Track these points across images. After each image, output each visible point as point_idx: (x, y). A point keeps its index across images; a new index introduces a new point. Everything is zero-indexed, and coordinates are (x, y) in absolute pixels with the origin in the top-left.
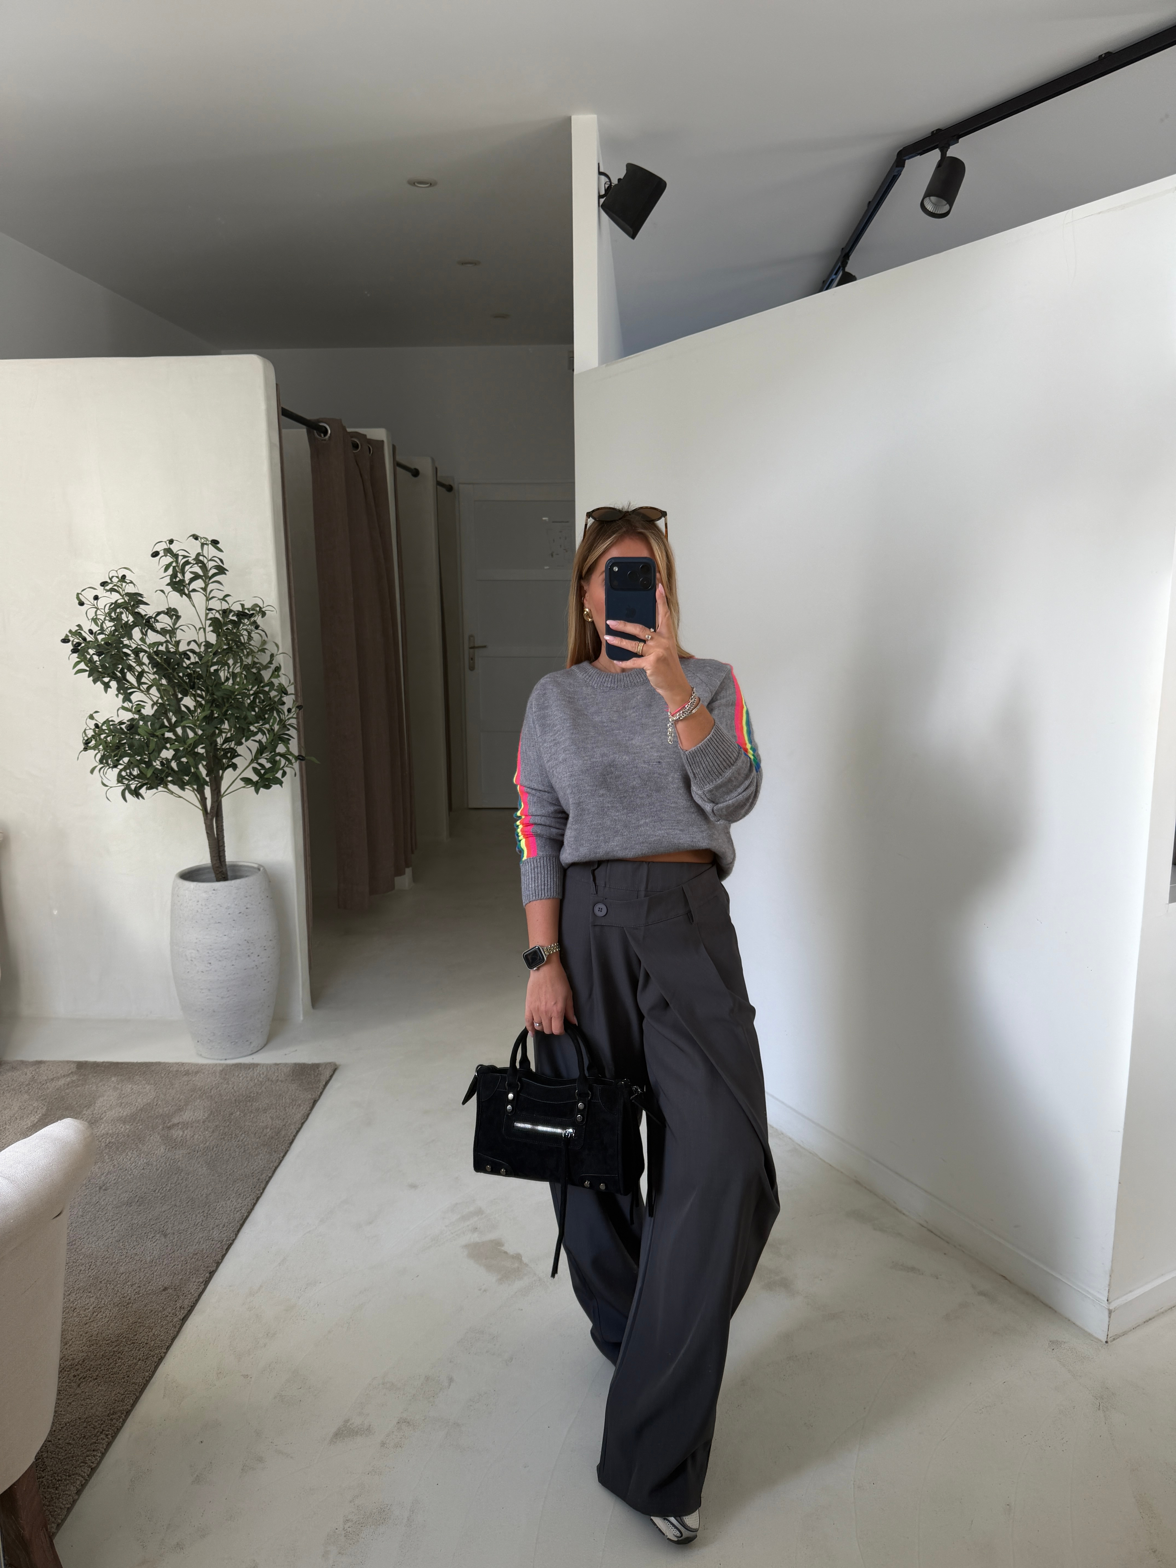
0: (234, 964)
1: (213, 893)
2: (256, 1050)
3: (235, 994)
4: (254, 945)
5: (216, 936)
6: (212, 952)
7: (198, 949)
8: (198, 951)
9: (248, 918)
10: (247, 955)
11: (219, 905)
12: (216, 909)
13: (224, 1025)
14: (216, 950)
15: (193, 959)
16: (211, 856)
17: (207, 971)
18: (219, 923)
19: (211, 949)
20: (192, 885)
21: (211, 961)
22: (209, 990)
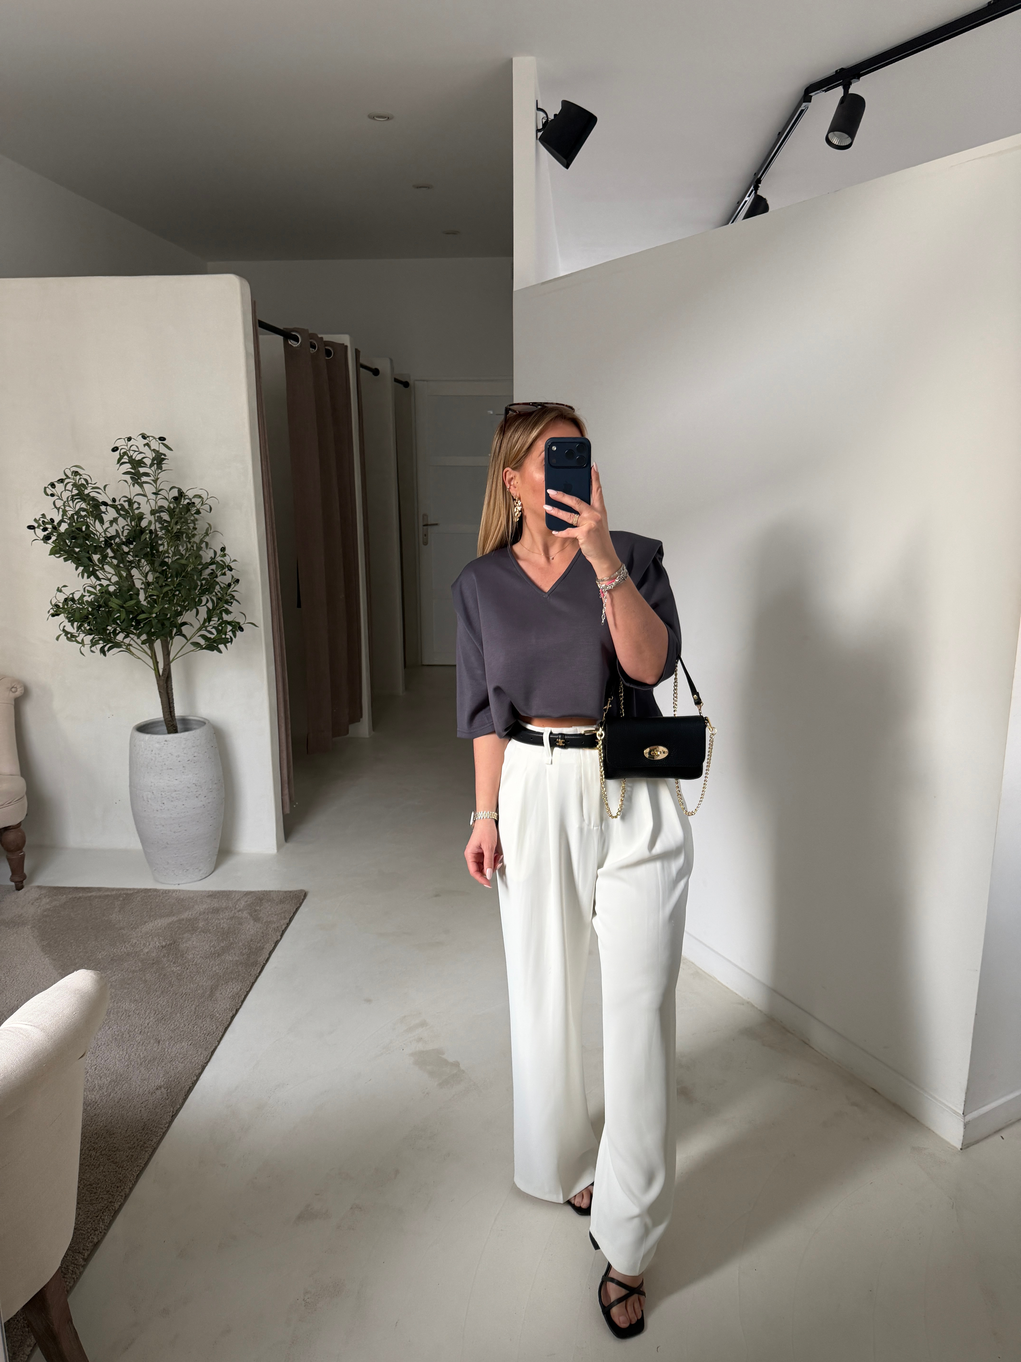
0: (183, 804)
1: (164, 744)
2: (205, 877)
3: (186, 829)
4: (201, 787)
5: (168, 780)
6: (165, 794)
7: (154, 792)
9: (196, 765)
10: (196, 796)
11: (170, 754)
12: (168, 757)
13: (177, 855)
14: (168, 792)
15: (149, 800)
16: (163, 712)
17: (161, 810)
18: (170, 769)
19: (164, 792)
20: (147, 737)
21: (165, 802)
22: (163, 826)
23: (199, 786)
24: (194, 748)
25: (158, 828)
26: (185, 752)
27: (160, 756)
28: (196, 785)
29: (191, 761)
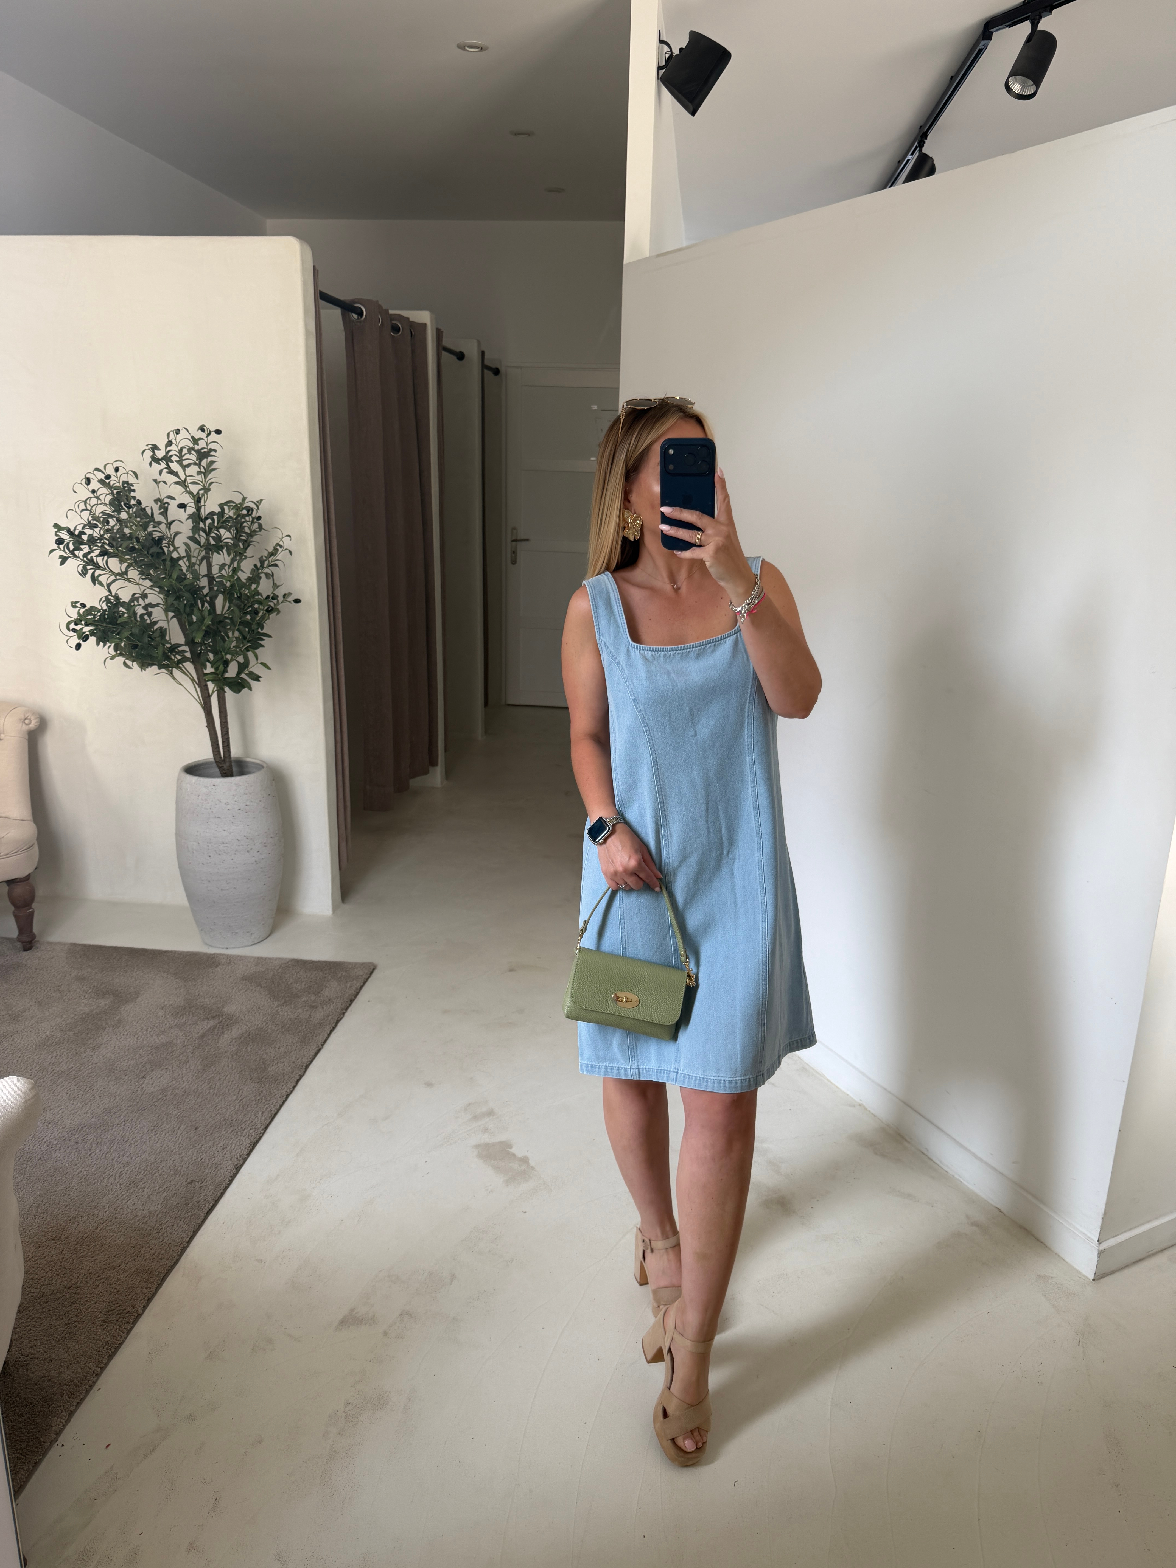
0: (233, 858)
1: (212, 789)
2: (256, 942)
3: (234, 887)
4: (254, 841)
5: (216, 830)
6: (212, 846)
7: (199, 842)
8: (199, 843)
9: (248, 815)
10: (247, 850)
11: (219, 800)
12: (216, 804)
13: (225, 916)
14: (215, 844)
15: (194, 851)
17: (207, 863)
18: (218, 817)
19: (210, 843)
20: (194, 779)
21: (212, 856)
22: (209, 881)
23: (251, 839)
24: (246, 796)
25: (204, 884)
26: (235, 799)
27: (207, 802)
28: (247, 838)
29: (243, 810)
